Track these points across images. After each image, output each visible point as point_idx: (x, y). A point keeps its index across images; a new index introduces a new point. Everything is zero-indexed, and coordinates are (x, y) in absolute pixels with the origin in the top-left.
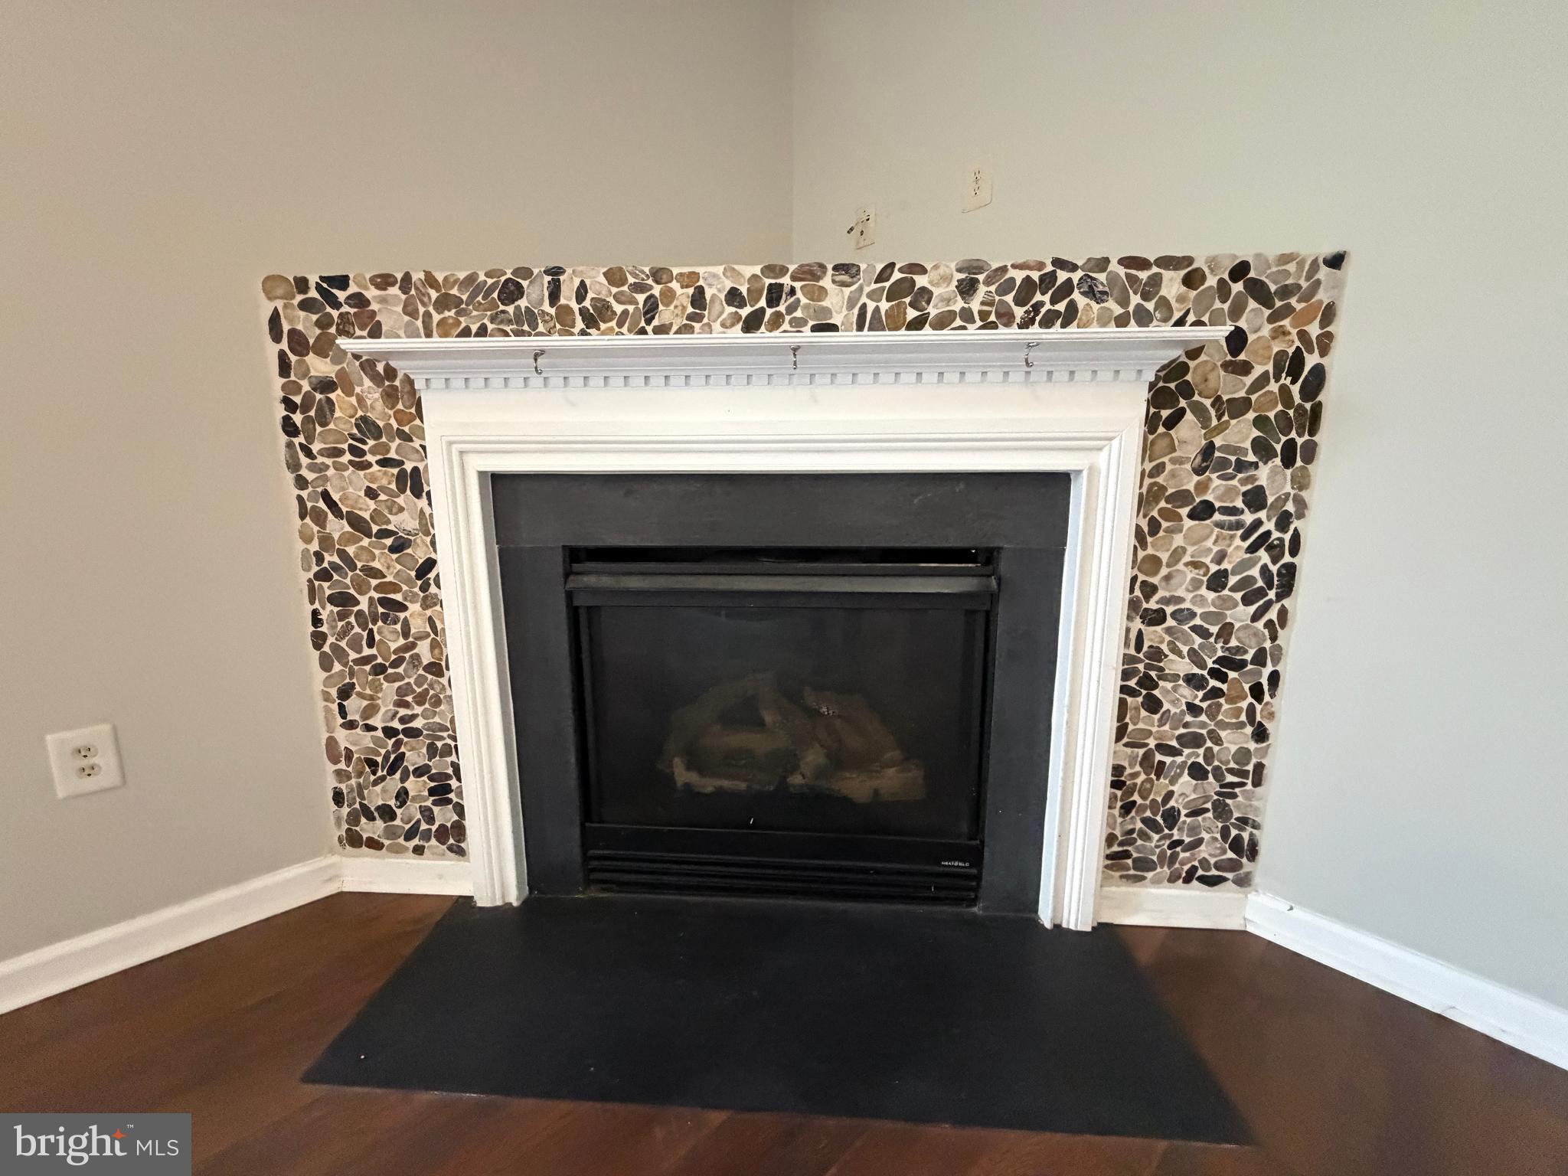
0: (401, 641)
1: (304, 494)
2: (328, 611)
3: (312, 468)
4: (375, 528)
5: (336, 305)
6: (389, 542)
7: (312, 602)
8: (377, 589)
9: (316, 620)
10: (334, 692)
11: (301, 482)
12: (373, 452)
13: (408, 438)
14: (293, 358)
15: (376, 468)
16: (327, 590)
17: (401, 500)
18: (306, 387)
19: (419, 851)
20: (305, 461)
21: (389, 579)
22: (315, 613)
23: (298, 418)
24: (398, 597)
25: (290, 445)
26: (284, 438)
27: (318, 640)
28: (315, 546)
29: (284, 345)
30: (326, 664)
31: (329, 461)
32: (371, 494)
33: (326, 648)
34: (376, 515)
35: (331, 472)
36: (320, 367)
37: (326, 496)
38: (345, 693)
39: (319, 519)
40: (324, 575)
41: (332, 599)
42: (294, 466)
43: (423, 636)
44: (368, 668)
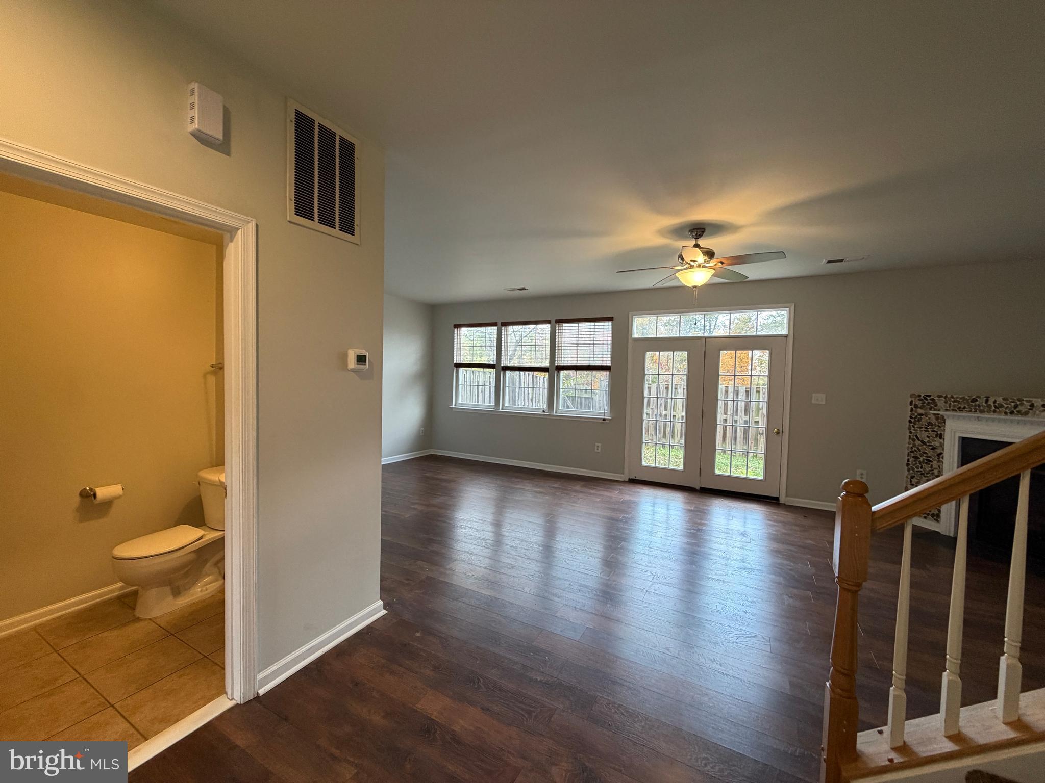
1: (911, 435)
2: (911, 460)
4: (927, 444)
5: (926, 399)
6: (931, 447)
7: (908, 456)
8: (925, 457)
9: (908, 460)
10: (909, 477)
11: (911, 433)
12: (930, 428)
13: (940, 427)
14: (914, 409)
15: (930, 432)
16: (912, 454)
17: (936, 439)
18: (916, 414)
20: (912, 428)
21: (929, 455)
22: (908, 459)
23: (912, 420)
24: (931, 459)
25: (910, 425)
26: (908, 424)
27: (908, 465)
28: (911, 446)
29: (913, 406)
30: (909, 470)
31: (918, 429)
32: (928, 437)
33: (909, 467)
34: (928, 442)
35: (918, 431)
36: (920, 411)
37: (916, 436)
38: (912, 477)
39: (914, 440)
40: (912, 452)
41: (913, 457)
42: (910, 429)
43: (935, 469)
44: (919, 473)
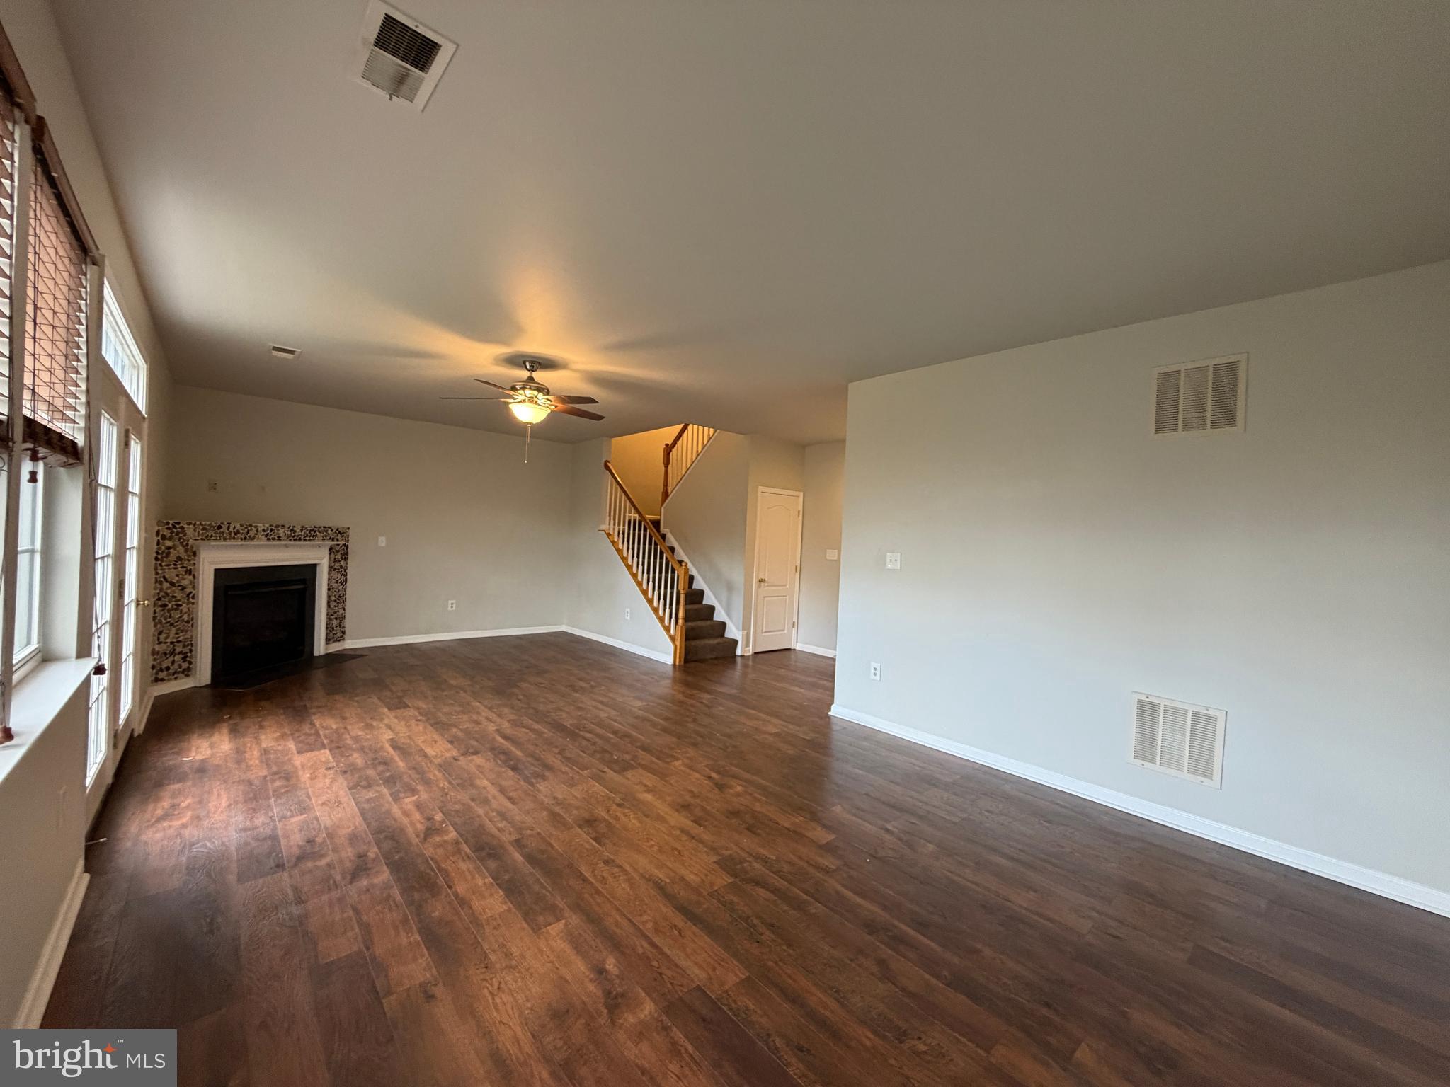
0: (179, 616)
1: (157, 577)
2: (158, 609)
3: (161, 569)
4: (177, 585)
5: (176, 528)
6: (180, 588)
7: (154, 607)
8: (175, 601)
9: (155, 612)
11: (157, 573)
12: (180, 565)
14: (161, 541)
15: (180, 569)
16: (160, 603)
17: (185, 577)
18: (163, 548)
19: (176, 678)
20: (159, 568)
21: (178, 598)
22: (155, 610)
23: (159, 557)
24: (180, 603)
25: (156, 564)
26: (154, 562)
27: (154, 618)
28: (158, 591)
29: (159, 538)
30: (155, 626)
31: (166, 567)
32: (177, 575)
33: (157, 621)
34: (178, 581)
35: (167, 571)
36: (168, 543)
37: (164, 577)
38: (160, 633)
39: (161, 583)
40: (159, 599)
41: (161, 606)
42: (156, 569)
43: (186, 613)
44: (168, 624)
